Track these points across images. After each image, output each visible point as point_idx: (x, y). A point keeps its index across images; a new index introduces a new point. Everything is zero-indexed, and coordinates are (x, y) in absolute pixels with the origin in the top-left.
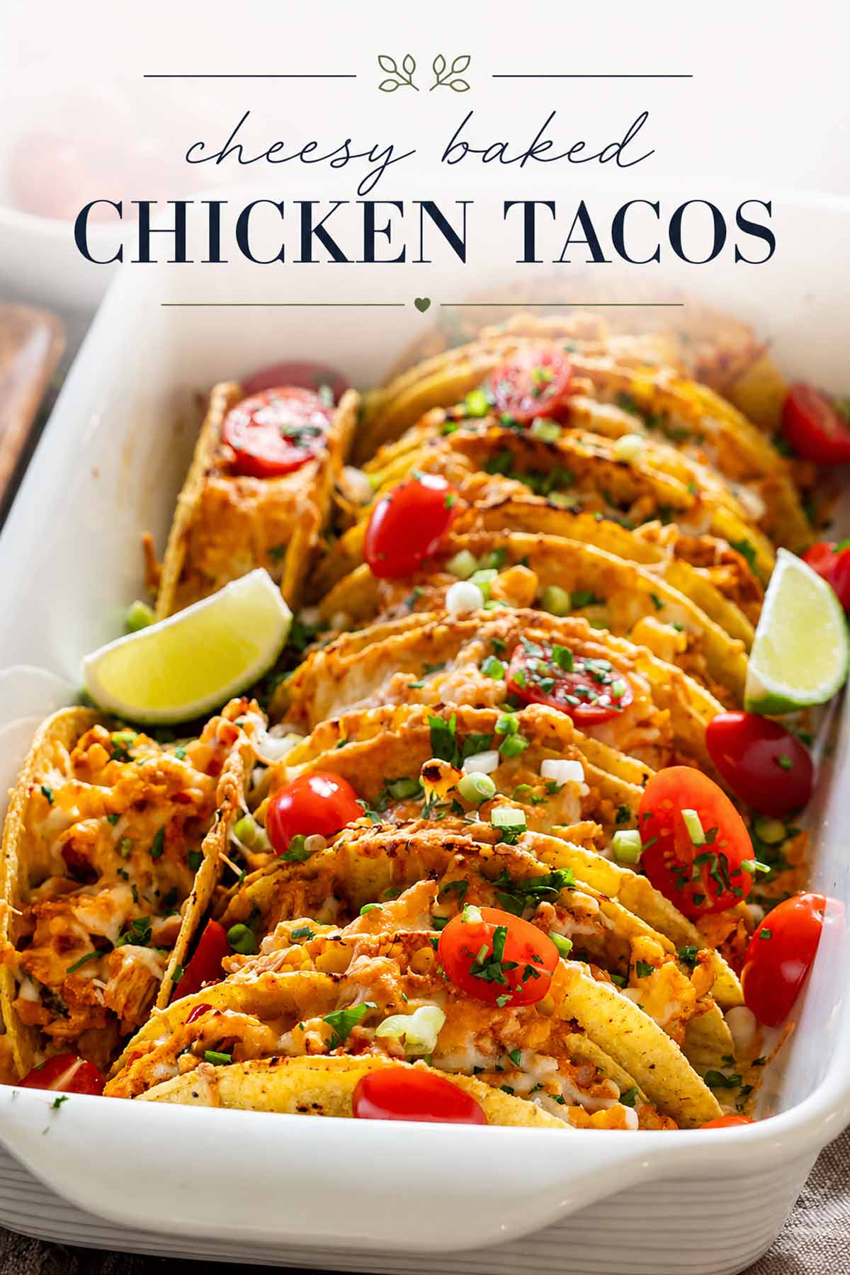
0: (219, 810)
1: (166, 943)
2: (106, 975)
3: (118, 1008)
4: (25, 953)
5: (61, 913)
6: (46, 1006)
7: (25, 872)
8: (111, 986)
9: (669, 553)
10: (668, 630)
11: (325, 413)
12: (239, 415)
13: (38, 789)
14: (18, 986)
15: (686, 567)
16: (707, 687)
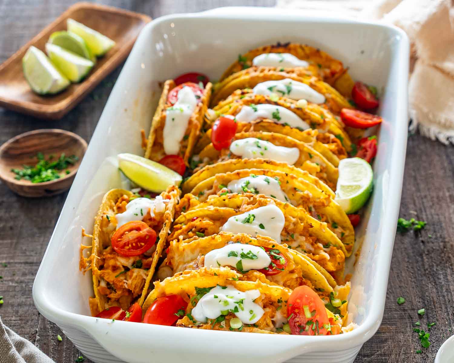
0: (164, 223)
1: (148, 268)
2: (128, 278)
3: (132, 289)
4: (102, 271)
5: (113, 258)
6: (108, 288)
7: (101, 244)
8: (130, 282)
9: (314, 139)
10: (314, 165)
11: (201, 91)
12: (173, 93)
13: (105, 216)
14: (99, 282)
15: (321, 144)
16: (327, 183)
